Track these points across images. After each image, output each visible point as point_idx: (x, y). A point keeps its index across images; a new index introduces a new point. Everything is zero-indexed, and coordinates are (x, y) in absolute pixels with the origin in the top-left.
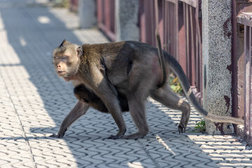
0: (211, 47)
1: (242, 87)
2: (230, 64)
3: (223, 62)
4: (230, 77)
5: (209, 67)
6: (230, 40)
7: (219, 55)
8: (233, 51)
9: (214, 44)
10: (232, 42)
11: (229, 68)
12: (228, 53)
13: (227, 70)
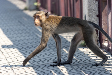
0: (89, 6)
1: (104, 25)
2: (98, 14)
3: (95, 13)
4: (98, 21)
5: (88, 15)
6: (98, 3)
7: (92, 10)
8: (99, 8)
9: (90, 5)
10: (99, 4)
11: (97, 16)
12: (97, 9)
13: (97, 17)
